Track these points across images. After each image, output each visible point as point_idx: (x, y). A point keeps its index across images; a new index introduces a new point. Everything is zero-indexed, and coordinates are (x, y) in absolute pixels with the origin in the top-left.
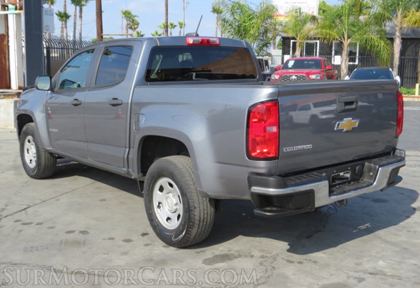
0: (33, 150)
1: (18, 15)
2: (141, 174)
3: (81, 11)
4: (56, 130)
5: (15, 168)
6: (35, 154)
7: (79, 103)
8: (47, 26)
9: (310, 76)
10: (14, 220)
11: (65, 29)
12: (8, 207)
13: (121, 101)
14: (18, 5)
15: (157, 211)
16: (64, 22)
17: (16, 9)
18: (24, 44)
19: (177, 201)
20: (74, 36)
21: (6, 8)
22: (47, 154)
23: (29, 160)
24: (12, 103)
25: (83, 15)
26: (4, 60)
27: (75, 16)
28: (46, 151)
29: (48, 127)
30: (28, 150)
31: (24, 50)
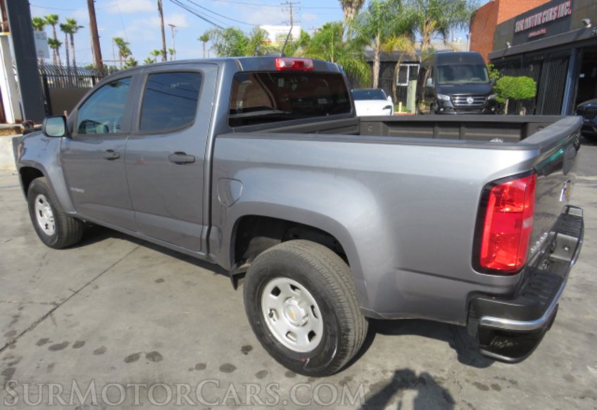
0: (48, 212)
1: (4, 38)
2: (235, 266)
3: (72, 38)
4: (82, 191)
5: (25, 232)
6: (51, 217)
7: (116, 156)
8: (40, 52)
10: (38, 339)
11: (57, 57)
12: (24, 312)
13: (192, 158)
15: (270, 322)
16: (55, 50)
18: (15, 72)
19: (306, 311)
20: (68, 63)
22: (69, 219)
23: (45, 224)
24: (9, 141)
25: (74, 42)
27: (67, 43)
28: (69, 215)
29: (68, 185)
30: (41, 212)
31: (16, 78)
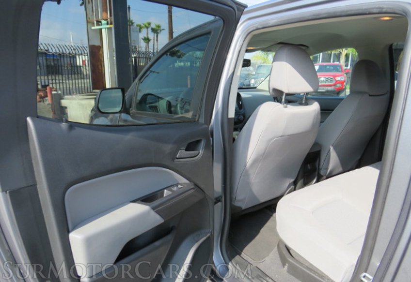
1: (109, 29)
3: (157, 37)
9: (336, 78)
11: (148, 47)
14: (109, 20)
16: (147, 44)
17: (108, 24)
21: (100, 24)
26: (100, 67)
27: (154, 40)
31: (115, 58)
